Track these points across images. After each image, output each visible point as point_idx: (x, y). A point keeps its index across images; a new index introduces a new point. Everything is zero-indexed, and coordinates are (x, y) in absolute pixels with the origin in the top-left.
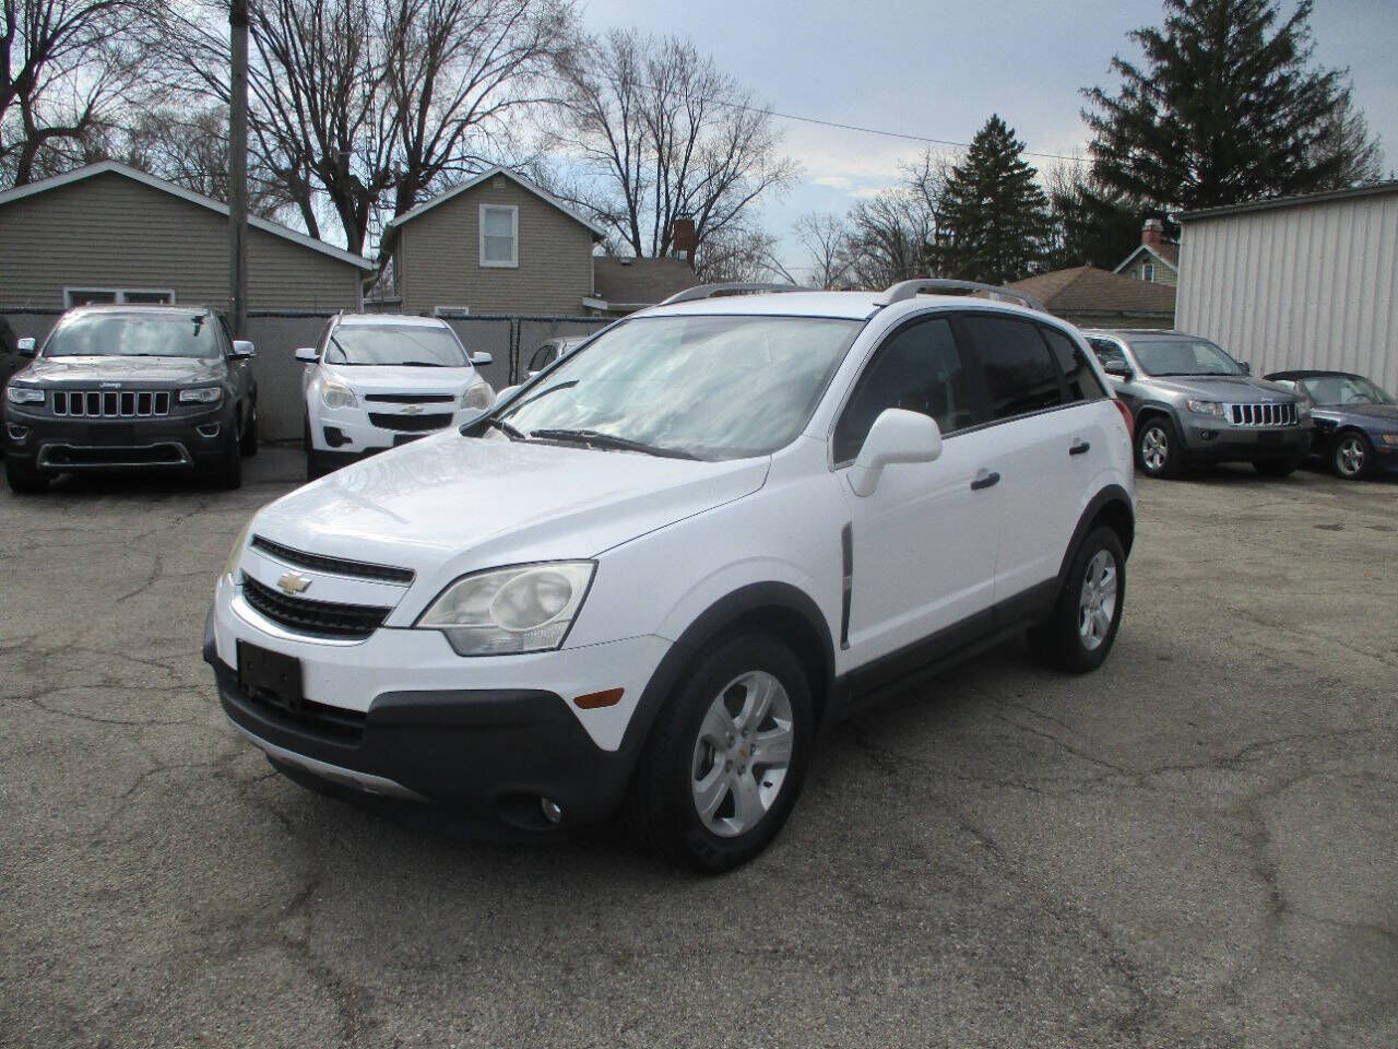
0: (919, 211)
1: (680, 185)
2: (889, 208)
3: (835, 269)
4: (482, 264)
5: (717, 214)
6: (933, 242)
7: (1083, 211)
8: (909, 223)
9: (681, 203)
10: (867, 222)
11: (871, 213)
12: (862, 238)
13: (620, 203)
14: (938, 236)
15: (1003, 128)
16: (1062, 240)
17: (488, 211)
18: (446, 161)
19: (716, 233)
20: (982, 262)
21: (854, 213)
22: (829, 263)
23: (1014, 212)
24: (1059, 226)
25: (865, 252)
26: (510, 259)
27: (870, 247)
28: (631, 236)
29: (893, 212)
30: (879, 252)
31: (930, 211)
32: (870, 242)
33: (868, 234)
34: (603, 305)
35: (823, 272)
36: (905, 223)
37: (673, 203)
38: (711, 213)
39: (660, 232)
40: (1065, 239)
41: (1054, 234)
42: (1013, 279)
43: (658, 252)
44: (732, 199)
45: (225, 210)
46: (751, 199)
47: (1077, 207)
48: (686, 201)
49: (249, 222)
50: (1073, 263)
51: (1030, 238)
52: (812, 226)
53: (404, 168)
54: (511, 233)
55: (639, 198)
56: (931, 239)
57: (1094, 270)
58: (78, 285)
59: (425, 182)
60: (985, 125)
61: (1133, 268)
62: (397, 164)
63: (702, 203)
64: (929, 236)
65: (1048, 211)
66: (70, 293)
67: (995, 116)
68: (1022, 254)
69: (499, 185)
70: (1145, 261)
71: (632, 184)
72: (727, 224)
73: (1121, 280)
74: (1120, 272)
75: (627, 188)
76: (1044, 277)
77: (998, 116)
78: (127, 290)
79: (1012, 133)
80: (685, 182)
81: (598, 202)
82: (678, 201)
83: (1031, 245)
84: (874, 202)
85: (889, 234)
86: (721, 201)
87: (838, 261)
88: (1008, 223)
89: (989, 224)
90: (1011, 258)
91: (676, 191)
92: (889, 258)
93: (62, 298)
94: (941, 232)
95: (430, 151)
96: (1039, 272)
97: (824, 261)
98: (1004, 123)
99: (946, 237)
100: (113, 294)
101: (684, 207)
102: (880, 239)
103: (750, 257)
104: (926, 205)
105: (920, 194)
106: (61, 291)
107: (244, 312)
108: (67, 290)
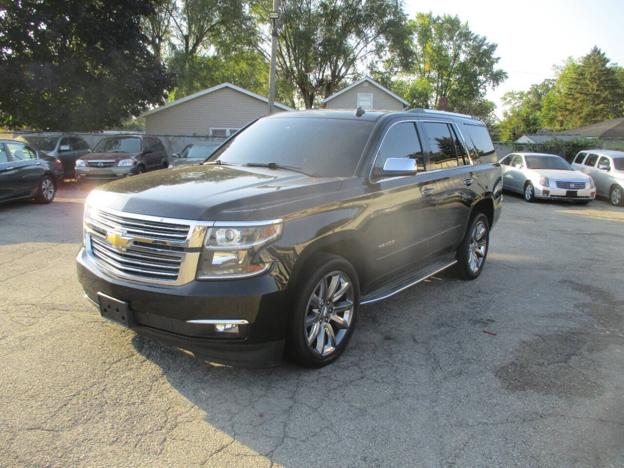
15: (599, 52)
17: (361, 96)
18: (346, 75)
45: (267, 100)
53: (330, 78)
54: (370, 105)
58: (214, 127)
60: (590, 50)
62: (327, 76)
66: (212, 130)
67: (596, 46)
69: (366, 85)
77: (597, 47)
78: (230, 129)
79: (604, 54)
95: (340, 71)
98: (600, 49)
106: (209, 129)
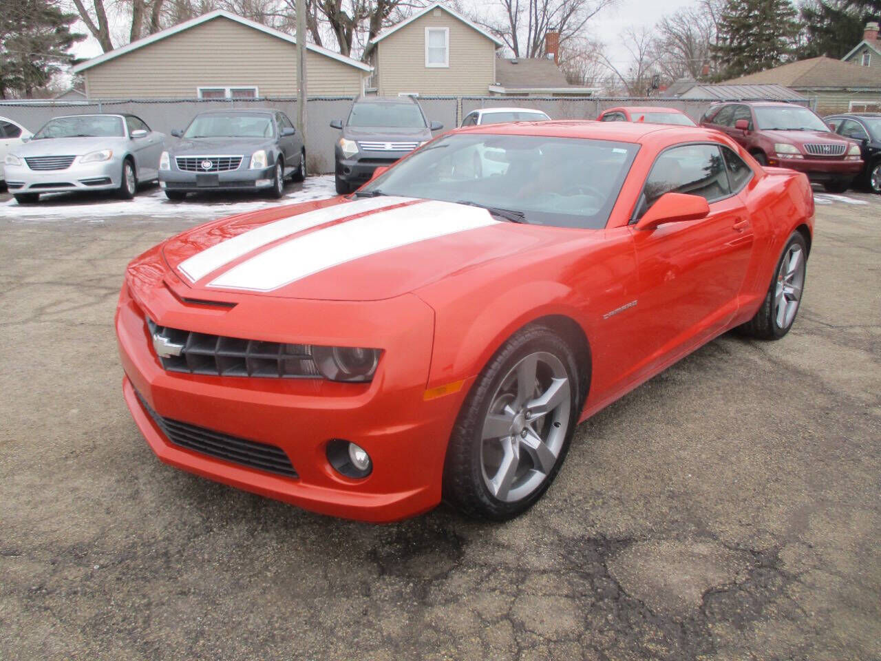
0: (704, 20)
1: (545, 9)
2: (684, 20)
3: (646, 63)
4: (427, 66)
5: (568, 28)
6: (714, 43)
7: (822, 18)
8: (698, 30)
9: (545, 21)
10: (668, 29)
11: (671, 24)
12: (666, 42)
13: (506, 23)
14: (718, 38)
16: (805, 39)
17: (431, 32)
19: (568, 40)
20: (750, 56)
21: (660, 24)
22: (641, 59)
23: (772, 20)
24: (804, 30)
25: (667, 50)
26: (444, 62)
27: (670, 48)
28: (512, 45)
29: (686, 22)
30: (676, 50)
31: (713, 21)
32: (671, 44)
33: (669, 38)
34: (502, 90)
35: (638, 65)
36: (695, 30)
37: (540, 22)
38: (565, 27)
39: (532, 41)
40: (809, 39)
41: (800, 35)
42: (769, 67)
43: (530, 54)
44: (579, 17)
46: (592, 17)
47: (818, 16)
48: (548, 20)
49: (307, 47)
50: (812, 55)
51: (783, 38)
52: (630, 34)
53: (375, 6)
54: (444, 45)
55: (518, 18)
56: (713, 41)
57: (828, 60)
58: (205, 85)
59: (388, 13)
61: (856, 58)
62: (370, 2)
63: (559, 21)
64: (711, 39)
65: (796, 20)
66: (201, 90)
68: (777, 49)
69: (438, 13)
70: (864, 52)
71: (514, 10)
72: (576, 34)
73: (847, 65)
74: (847, 60)
75: (510, 13)
76: (792, 65)
80: (548, 7)
81: (490, 22)
82: (543, 20)
83: (784, 44)
84: (674, 16)
85: (684, 37)
86: (572, 19)
87: (648, 58)
88: (768, 27)
89: (755, 30)
90: (769, 52)
91: (542, 13)
92: (683, 55)
93: (196, 93)
94: (720, 35)
96: (789, 61)
97: (639, 58)
99: (725, 39)
100: (224, 90)
101: (547, 24)
102: (677, 41)
103: (590, 57)
104: (709, 17)
105: (707, 9)
106: (196, 89)
107: (305, 99)
108: (199, 88)
